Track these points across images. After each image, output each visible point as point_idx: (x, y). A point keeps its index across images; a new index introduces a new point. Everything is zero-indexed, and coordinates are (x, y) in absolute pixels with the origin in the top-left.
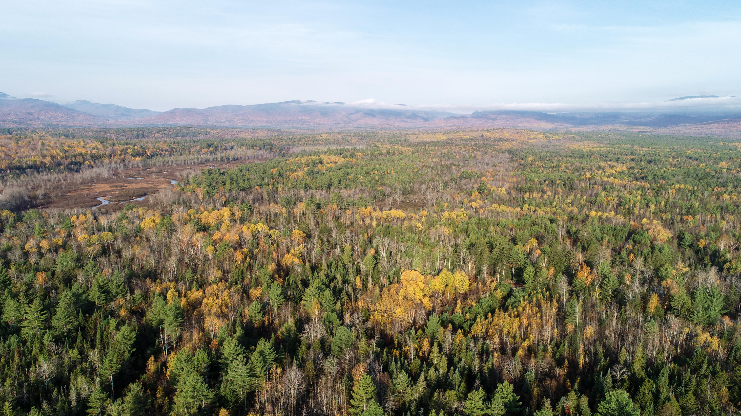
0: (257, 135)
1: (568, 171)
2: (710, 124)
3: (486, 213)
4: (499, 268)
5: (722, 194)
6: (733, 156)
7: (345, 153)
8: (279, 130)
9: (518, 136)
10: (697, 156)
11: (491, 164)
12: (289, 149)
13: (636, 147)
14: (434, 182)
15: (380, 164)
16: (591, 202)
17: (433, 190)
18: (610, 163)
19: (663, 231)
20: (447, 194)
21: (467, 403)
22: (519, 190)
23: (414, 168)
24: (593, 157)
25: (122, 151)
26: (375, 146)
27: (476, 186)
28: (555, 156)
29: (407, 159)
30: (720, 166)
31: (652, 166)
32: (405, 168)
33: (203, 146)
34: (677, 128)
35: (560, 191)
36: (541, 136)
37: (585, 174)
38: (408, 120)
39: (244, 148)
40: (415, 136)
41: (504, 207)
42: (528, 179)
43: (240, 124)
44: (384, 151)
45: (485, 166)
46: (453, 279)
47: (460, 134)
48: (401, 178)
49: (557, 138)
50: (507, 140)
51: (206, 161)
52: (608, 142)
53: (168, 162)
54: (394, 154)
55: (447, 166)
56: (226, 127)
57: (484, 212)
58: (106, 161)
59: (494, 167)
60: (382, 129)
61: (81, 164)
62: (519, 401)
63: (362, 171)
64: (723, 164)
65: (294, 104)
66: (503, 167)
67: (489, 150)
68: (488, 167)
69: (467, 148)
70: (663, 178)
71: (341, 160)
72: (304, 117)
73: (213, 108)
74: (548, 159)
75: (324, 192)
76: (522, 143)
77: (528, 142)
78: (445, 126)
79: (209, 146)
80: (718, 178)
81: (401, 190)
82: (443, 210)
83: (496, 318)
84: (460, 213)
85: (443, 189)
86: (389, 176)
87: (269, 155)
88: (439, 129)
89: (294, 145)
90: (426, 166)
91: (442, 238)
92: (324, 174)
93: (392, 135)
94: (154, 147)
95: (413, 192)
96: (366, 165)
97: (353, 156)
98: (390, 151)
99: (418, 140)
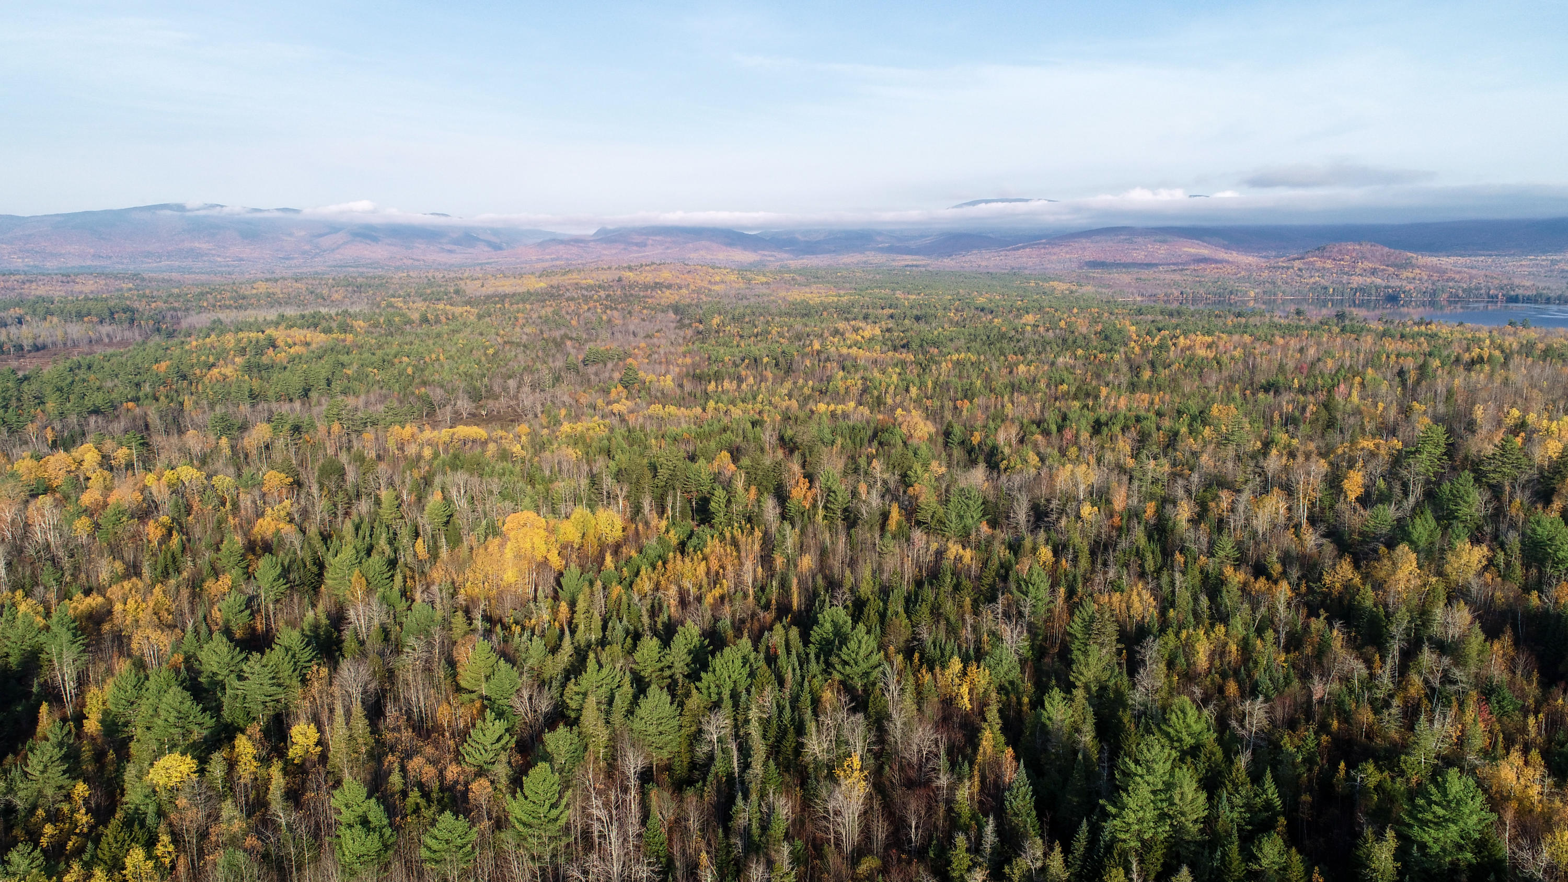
0: (77, 288)
1: (782, 340)
2: (1018, 249)
3: (641, 420)
4: (670, 499)
5: (1017, 365)
6: (1044, 304)
7: (324, 324)
8: (135, 276)
9: (689, 277)
10: (992, 306)
11: (642, 334)
12: (178, 321)
13: (899, 294)
14: (532, 372)
15: (411, 343)
16: (821, 392)
17: (533, 387)
18: (853, 323)
19: (921, 424)
20: (563, 393)
21: (637, 656)
22: (698, 378)
23: (487, 348)
24: (825, 313)
26: (390, 305)
27: (617, 375)
28: (761, 315)
29: (469, 330)
30: (1023, 321)
31: (922, 326)
32: (468, 347)
34: (968, 258)
35: (769, 375)
36: (733, 277)
37: (811, 344)
38: (455, 247)
39: (55, 320)
40: (479, 283)
41: (672, 409)
42: (713, 358)
43: (18, 263)
44: (416, 316)
45: (631, 338)
46: (594, 522)
47: (575, 277)
48: (462, 369)
49: (764, 280)
50: (669, 287)
52: (853, 285)
54: (438, 321)
55: (554, 341)
57: (637, 419)
59: (648, 340)
60: (398, 269)
62: (709, 645)
63: (374, 358)
64: (1030, 318)
65: (168, 212)
66: (666, 337)
67: (637, 308)
68: (638, 339)
69: (592, 304)
70: (935, 344)
71: (318, 339)
72: (197, 245)
74: (747, 320)
75: (297, 405)
76: (698, 291)
77: (710, 290)
78: (539, 260)
80: (1018, 341)
81: (466, 391)
82: (558, 423)
83: (670, 566)
84: (591, 425)
85: (554, 386)
86: (436, 365)
87: (128, 334)
88: (528, 266)
89: (187, 310)
90: (511, 343)
91: (565, 466)
92: (285, 368)
93: (426, 281)
95: (491, 394)
96: (380, 347)
97: (344, 328)
98: (428, 316)
99: (484, 291)
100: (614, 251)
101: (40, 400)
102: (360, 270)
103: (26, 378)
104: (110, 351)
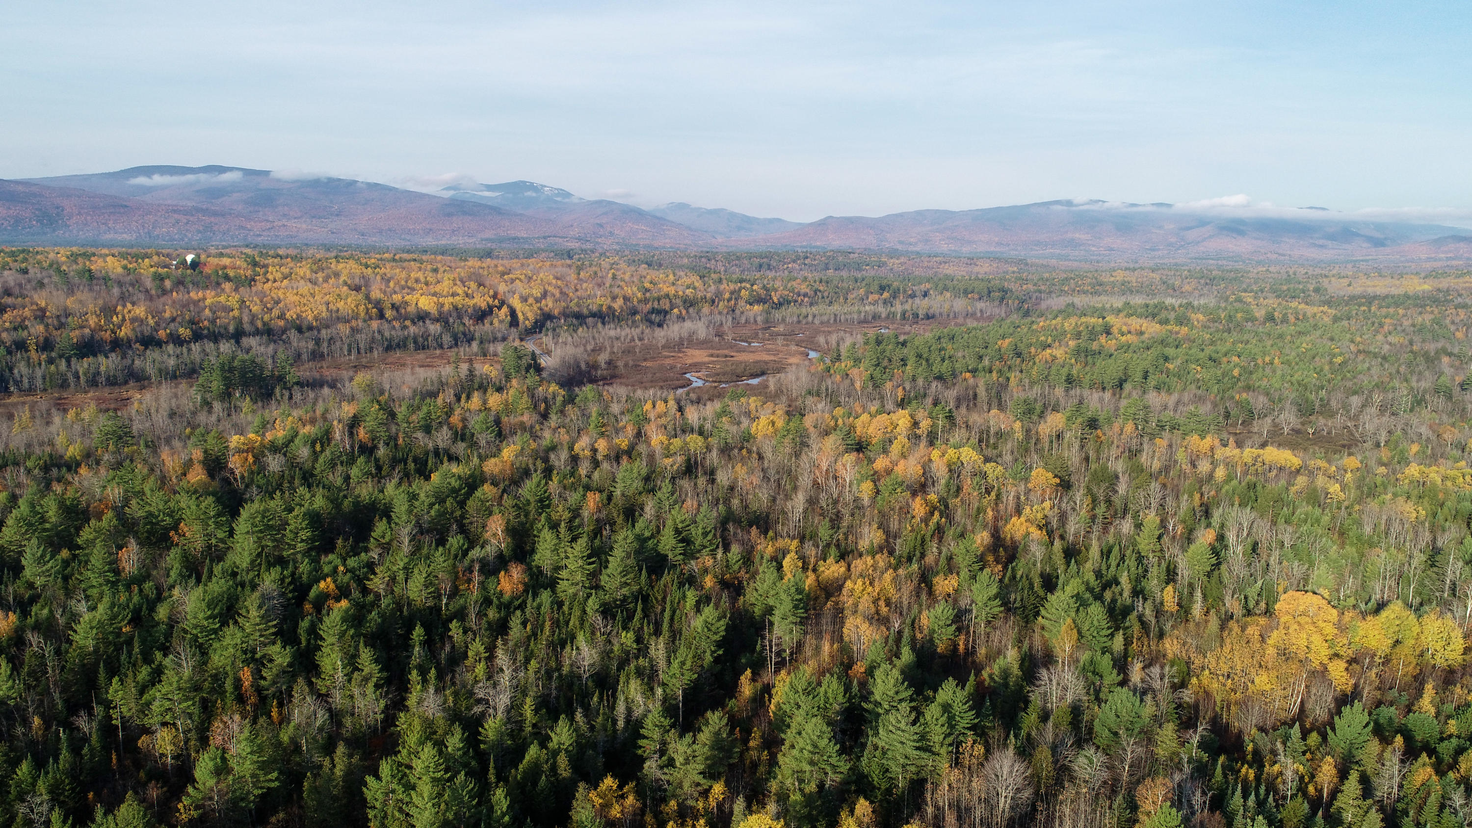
0: (976, 269)
7: (1164, 315)
8: (1021, 262)
12: (1039, 300)
14: (1385, 390)
15: (1247, 342)
17: (1382, 410)
20: (1422, 422)
23: (1334, 356)
25: (732, 293)
26: (1239, 300)
29: (1318, 333)
32: (1312, 353)
33: (872, 289)
38: (1328, 243)
39: (948, 295)
40: (1345, 281)
43: (944, 248)
44: (1260, 314)
46: (1416, 629)
48: (1297, 377)
51: (874, 317)
53: (807, 316)
54: (1285, 320)
55: (1426, 355)
56: (918, 253)
58: (706, 310)
60: (1259, 263)
61: (666, 313)
63: (1202, 355)
65: (1059, 208)
71: (1152, 329)
72: (1077, 235)
73: (896, 215)
75: (1107, 395)
78: (1429, 259)
79: (882, 288)
81: (1294, 403)
82: (1404, 461)
84: (1453, 473)
85: (1411, 410)
86: (1268, 371)
87: (996, 310)
88: (1413, 266)
89: (1050, 292)
90: (1366, 353)
91: (1396, 527)
92: (1111, 356)
93: (1285, 276)
94: (785, 288)
95: (1326, 410)
96: (1213, 343)
97: (1182, 321)
98: (1276, 314)
99: (1350, 291)
101: (904, 363)
102: (1220, 263)
104: (975, 324)
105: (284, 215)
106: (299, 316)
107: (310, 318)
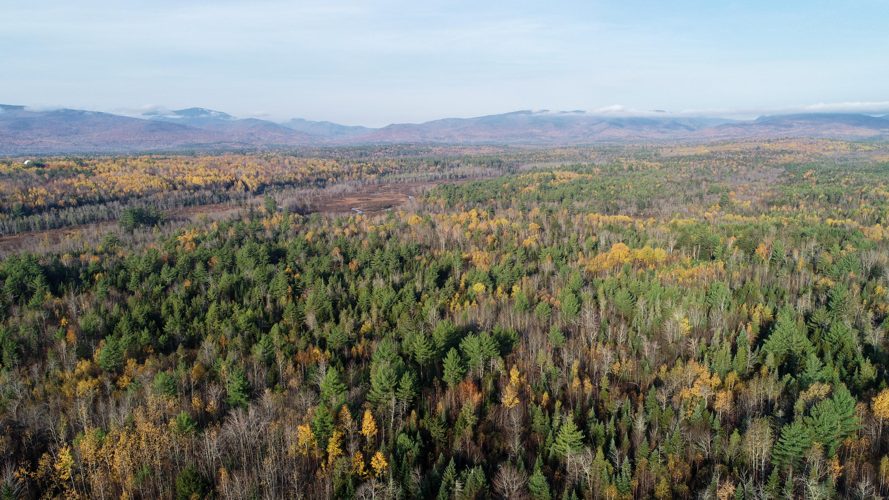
0: (481, 151)
4: (695, 249)
7: (580, 169)
8: (506, 146)
9: (810, 147)
12: (518, 166)
14: (675, 196)
15: (619, 180)
19: (878, 232)
20: (687, 207)
22: (769, 204)
23: (656, 184)
25: (358, 169)
26: (618, 161)
28: (844, 170)
29: (652, 174)
32: (647, 183)
33: (430, 164)
35: (817, 205)
36: (844, 147)
38: (666, 130)
39: (471, 165)
40: (670, 150)
41: (738, 217)
42: (787, 194)
43: (461, 140)
44: (625, 167)
46: (653, 253)
47: (729, 147)
48: (639, 193)
49: (869, 148)
50: (791, 153)
51: (435, 178)
53: (400, 179)
54: (637, 170)
55: (697, 182)
56: (446, 144)
58: (346, 178)
59: (753, 183)
60: (631, 142)
61: (325, 181)
63: (598, 186)
65: (523, 115)
67: (760, 165)
69: (731, 162)
71: (575, 176)
72: (534, 130)
73: (431, 122)
74: (831, 173)
76: (811, 156)
77: (820, 155)
78: (713, 137)
79: (436, 163)
81: (636, 203)
84: (688, 221)
86: (626, 191)
87: (497, 172)
88: (705, 140)
89: (523, 162)
90: (671, 182)
92: (556, 188)
93: (642, 148)
94: (385, 165)
95: (650, 205)
96: (603, 181)
97: (589, 172)
98: (633, 167)
99: (672, 154)
100: (767, 131)
101: (461, 196)
102: (610, 143)
103: (458, 187)
104: (489, 178)
105: (39, 135)
106: (131, 190)
107: (137, 191)
